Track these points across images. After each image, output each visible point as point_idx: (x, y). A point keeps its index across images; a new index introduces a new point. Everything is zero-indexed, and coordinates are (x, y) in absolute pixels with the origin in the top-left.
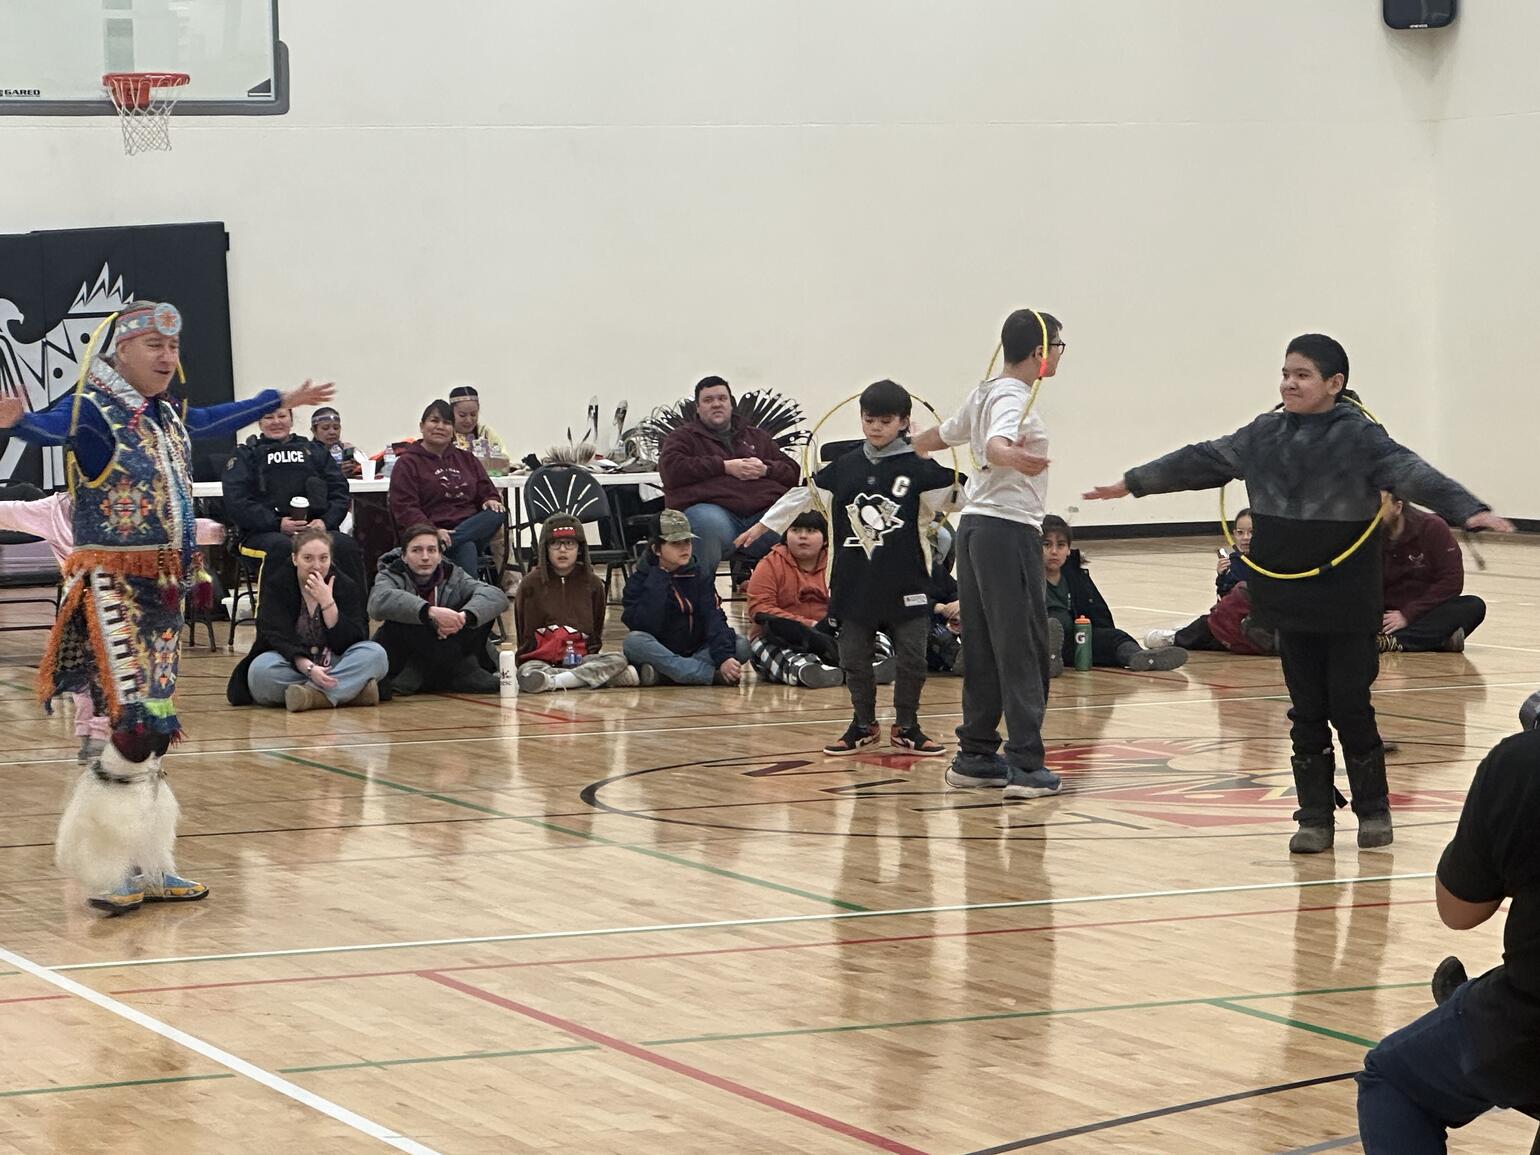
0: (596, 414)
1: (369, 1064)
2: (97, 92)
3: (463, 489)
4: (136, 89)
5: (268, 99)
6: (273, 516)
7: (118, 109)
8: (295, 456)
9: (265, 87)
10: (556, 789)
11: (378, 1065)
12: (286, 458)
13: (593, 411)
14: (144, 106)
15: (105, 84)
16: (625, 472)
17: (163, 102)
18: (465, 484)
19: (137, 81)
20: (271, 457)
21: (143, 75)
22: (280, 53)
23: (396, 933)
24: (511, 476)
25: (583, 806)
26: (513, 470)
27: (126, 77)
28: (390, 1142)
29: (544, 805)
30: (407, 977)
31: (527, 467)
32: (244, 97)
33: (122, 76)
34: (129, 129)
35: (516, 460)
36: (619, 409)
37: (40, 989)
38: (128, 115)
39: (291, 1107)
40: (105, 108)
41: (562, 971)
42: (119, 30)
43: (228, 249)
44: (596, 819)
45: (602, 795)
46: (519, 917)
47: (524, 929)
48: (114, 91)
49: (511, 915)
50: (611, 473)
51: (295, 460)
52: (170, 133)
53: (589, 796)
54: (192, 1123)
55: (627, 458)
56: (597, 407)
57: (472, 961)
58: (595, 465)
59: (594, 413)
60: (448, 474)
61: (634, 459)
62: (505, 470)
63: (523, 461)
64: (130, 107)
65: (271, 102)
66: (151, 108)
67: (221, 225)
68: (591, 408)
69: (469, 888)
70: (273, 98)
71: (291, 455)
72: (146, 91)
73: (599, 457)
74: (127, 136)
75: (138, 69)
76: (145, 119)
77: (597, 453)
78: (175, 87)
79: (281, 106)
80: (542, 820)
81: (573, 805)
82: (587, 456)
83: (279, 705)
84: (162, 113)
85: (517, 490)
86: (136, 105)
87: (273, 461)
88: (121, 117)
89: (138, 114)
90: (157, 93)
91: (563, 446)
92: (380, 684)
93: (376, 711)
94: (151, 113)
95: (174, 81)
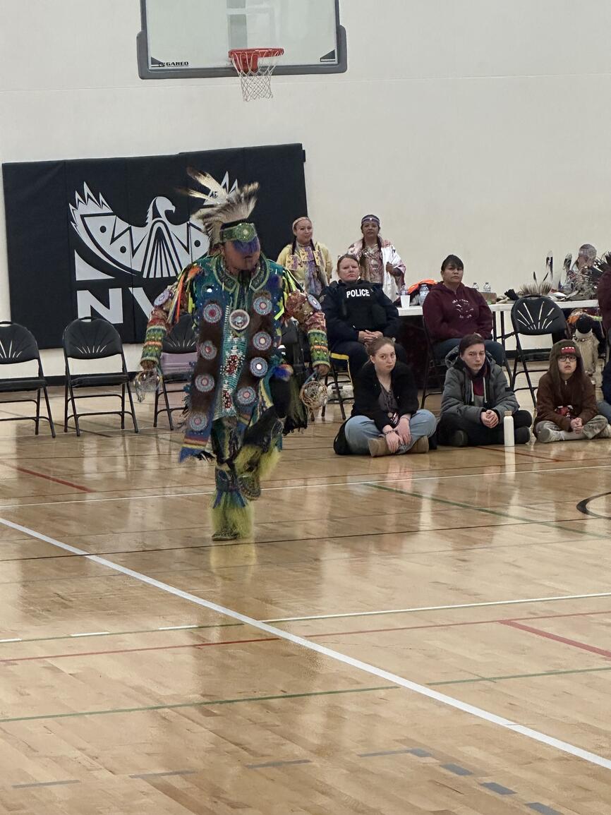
0: (551, 263)
1: (483, 679)
2: (223, 62)
3: (470, 313)
4: (249, 60)
5: (334, 63)
6: (353, 331)
7: (238, 72)
8: (364, 293)
9: (331, 55)
10: (560, 504)
11: (489, 680)
12: (359, 293)
13: (549, 261)
14: (255, 70)
15: (230, 57)
16: (572, 301)
17: (267, 67)
18: (472, 309)
19: (251, 54)
20: (348, 293)
21: (254, 50)
22: (340, 33)
23: (478, 597)
24: (497, 304)
25: (579, 514)
26: (498, 300)
27: (243, 52)
28: (510, 727)
29: (554, 514)
30: (494, 625)
31: (508, 298)
32: (318, 62)
33: (241, 51)
34: (246, 85)
35: (501, 294)
36: (566, 260)
37: (260, 634)
38: (244, 76)
39: (440, 706)
40: (229, 72)
41: (592, 619)
42: (238, 22)
43: (305, 161)
44: (589, 523)
45: (591, 506)
46: (557, 586)
47: (563, 593)
48: (236, 60)
49: (552, 584)
50: (563, 301)
51: (364, 295)
52: (271, 87)
53: (582, 507)
54: (379, 716)
55: (572, 292)
56: (552, 258)
57: (534, 614)
58: (552, 297)
59: (550, 262)
60: (461, 303)
61: (577, 291)
62: (494, 300)
63: (506, 294)
64: (246, 71)
65: (336, 65)
66: (259, 71)
67: (300, 146)
68: (548, 259)
69: (519, 567)
70: (336, 62)
71: (361, 291)
72: (255, 60)
73: (554, 291)
74: (245, 90)
75: (250, 47)
76: (255, 78)
77: (553, 288)
78: (275, 57)
79: (341, 67)
80: (554, 524)
81: (572, 514)
82: (547, 290)
83: (365, 453)
84: (266, 74)
85: (502, 313)
86: (250, 70)
87: (350, 296)
88: (240, 77)
89: (251, 75)
90: (262, 61)
91: (530, 284)
92: (429, 439)
93: (427, 456)
94: (259, 75)
95: (274, 53)
